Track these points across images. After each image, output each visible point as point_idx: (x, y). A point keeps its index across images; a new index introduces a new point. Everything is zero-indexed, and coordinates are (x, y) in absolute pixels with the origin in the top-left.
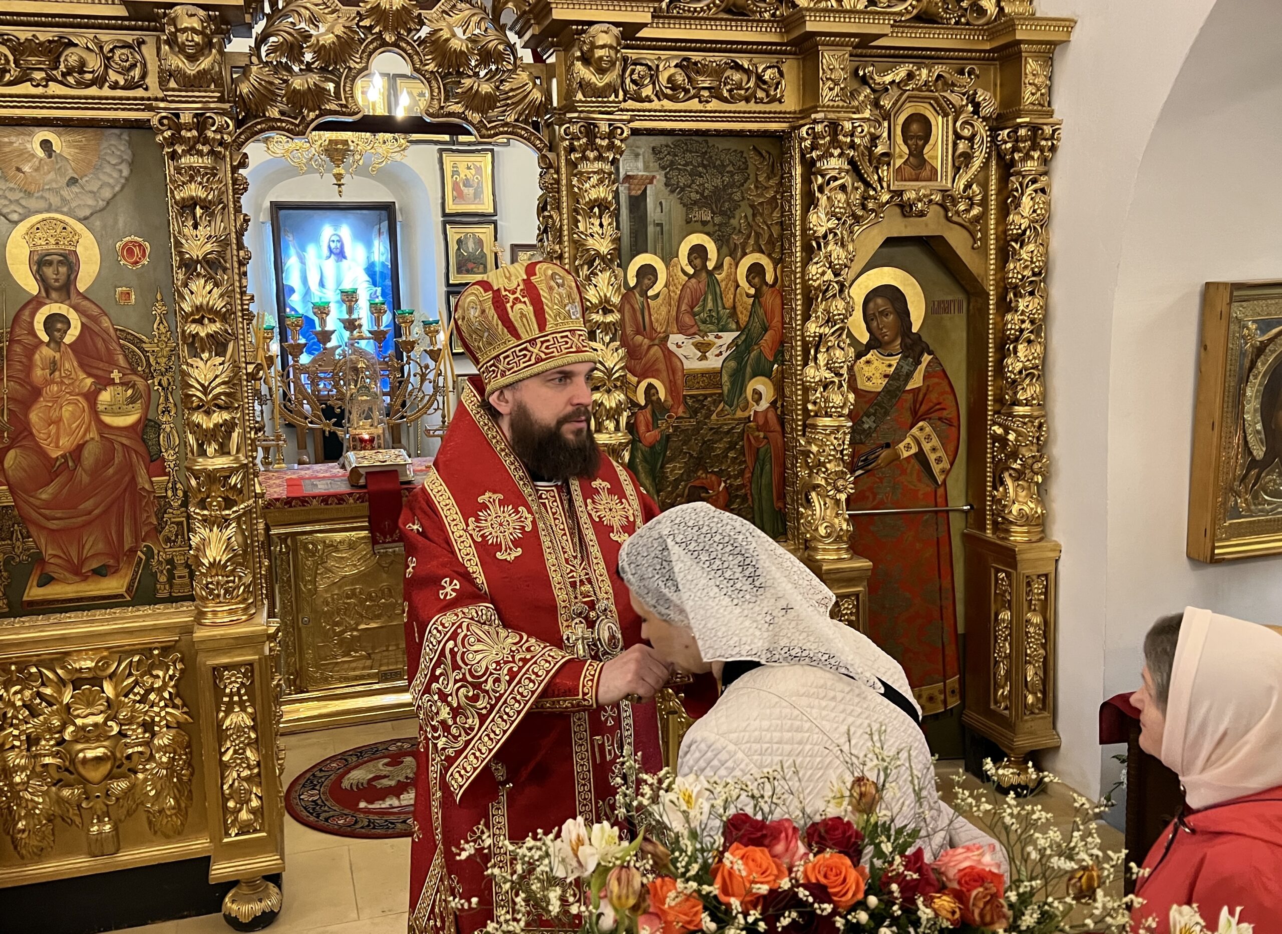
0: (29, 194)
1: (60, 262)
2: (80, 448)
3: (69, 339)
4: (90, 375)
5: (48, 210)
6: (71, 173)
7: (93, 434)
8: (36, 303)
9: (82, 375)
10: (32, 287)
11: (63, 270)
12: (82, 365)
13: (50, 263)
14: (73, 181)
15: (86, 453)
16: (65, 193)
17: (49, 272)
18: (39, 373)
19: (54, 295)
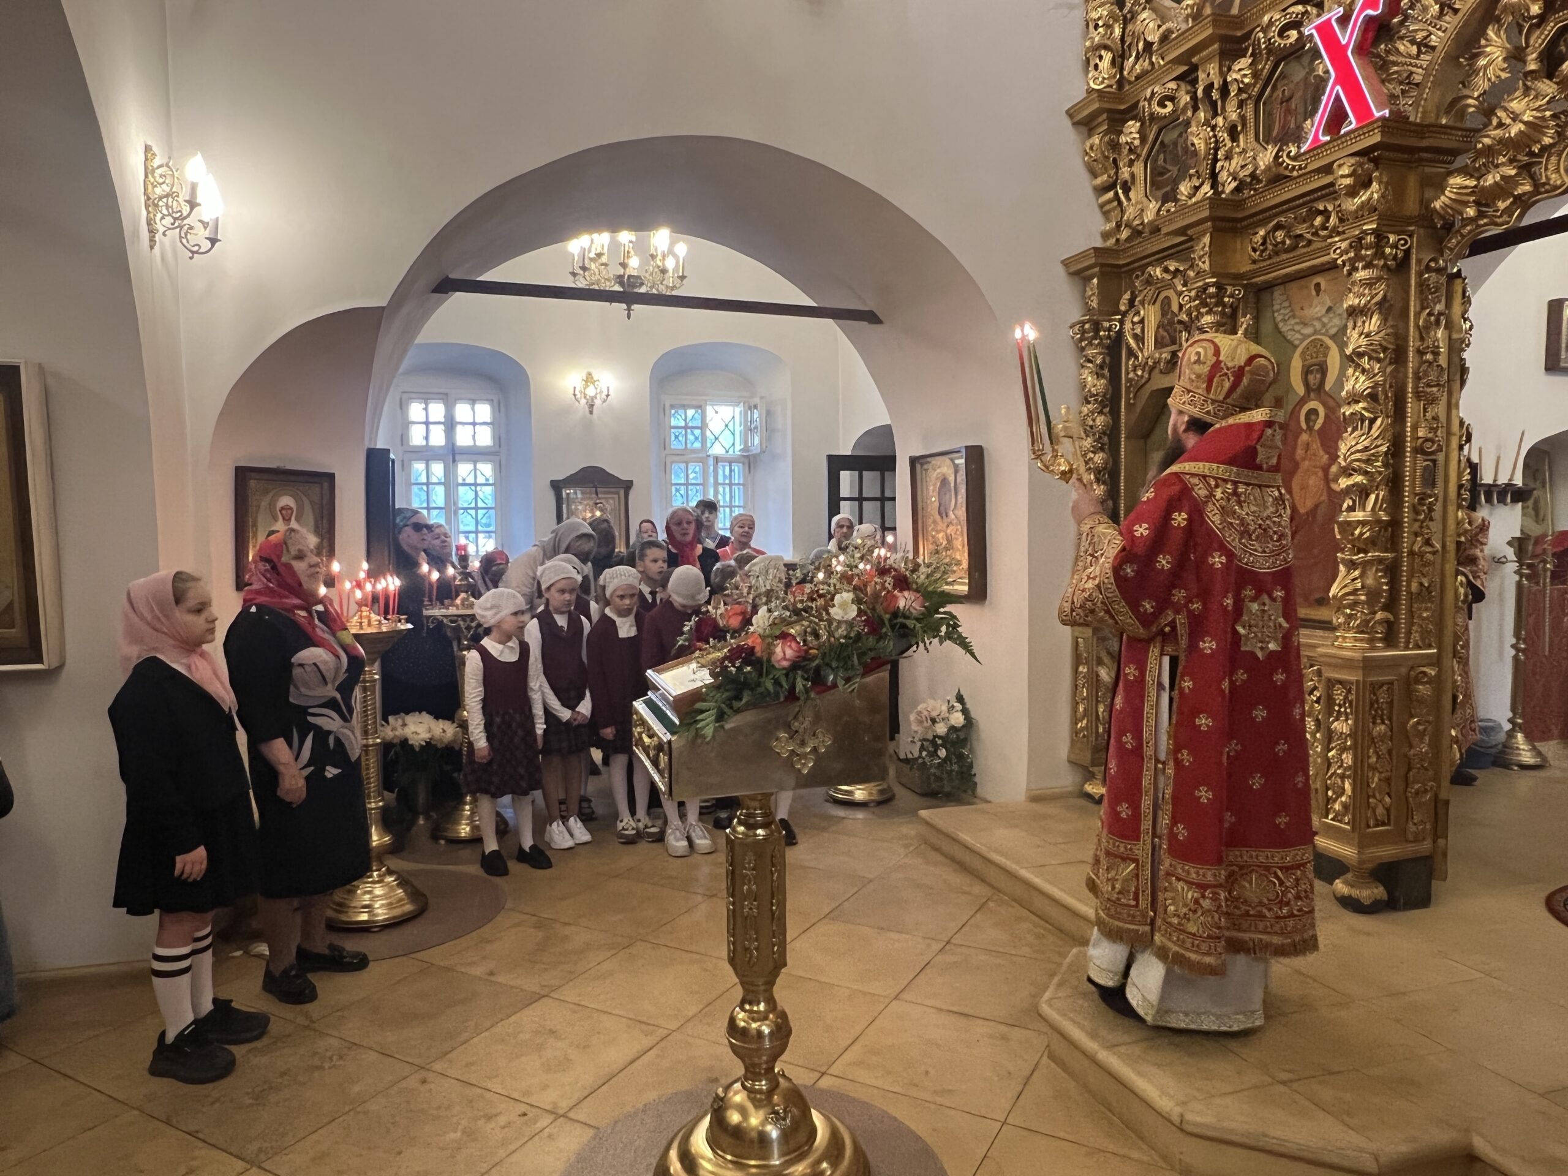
0: (1305, 324)
1: (1317, 371)
2: (1317, 506)
3: (1317, 427)
4: (1327, 453)
5: (1313, 334)
6: (1329, 303)
7: (1324, 498)
8: (1303, 401)
9: (1322, 453)
10: (1301, 390)
11: (1318, 376)
12: (1322, 445)
13: (1312, 372)
14: (1329, 309)
15: (1319, 511)
16: (1325, 320)
17: (1311, 377)
18: (1300, 452)
19: (1312, 395)
